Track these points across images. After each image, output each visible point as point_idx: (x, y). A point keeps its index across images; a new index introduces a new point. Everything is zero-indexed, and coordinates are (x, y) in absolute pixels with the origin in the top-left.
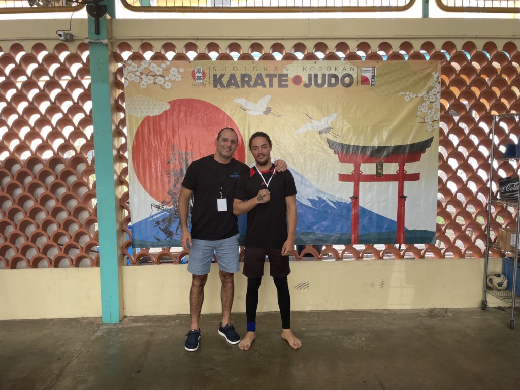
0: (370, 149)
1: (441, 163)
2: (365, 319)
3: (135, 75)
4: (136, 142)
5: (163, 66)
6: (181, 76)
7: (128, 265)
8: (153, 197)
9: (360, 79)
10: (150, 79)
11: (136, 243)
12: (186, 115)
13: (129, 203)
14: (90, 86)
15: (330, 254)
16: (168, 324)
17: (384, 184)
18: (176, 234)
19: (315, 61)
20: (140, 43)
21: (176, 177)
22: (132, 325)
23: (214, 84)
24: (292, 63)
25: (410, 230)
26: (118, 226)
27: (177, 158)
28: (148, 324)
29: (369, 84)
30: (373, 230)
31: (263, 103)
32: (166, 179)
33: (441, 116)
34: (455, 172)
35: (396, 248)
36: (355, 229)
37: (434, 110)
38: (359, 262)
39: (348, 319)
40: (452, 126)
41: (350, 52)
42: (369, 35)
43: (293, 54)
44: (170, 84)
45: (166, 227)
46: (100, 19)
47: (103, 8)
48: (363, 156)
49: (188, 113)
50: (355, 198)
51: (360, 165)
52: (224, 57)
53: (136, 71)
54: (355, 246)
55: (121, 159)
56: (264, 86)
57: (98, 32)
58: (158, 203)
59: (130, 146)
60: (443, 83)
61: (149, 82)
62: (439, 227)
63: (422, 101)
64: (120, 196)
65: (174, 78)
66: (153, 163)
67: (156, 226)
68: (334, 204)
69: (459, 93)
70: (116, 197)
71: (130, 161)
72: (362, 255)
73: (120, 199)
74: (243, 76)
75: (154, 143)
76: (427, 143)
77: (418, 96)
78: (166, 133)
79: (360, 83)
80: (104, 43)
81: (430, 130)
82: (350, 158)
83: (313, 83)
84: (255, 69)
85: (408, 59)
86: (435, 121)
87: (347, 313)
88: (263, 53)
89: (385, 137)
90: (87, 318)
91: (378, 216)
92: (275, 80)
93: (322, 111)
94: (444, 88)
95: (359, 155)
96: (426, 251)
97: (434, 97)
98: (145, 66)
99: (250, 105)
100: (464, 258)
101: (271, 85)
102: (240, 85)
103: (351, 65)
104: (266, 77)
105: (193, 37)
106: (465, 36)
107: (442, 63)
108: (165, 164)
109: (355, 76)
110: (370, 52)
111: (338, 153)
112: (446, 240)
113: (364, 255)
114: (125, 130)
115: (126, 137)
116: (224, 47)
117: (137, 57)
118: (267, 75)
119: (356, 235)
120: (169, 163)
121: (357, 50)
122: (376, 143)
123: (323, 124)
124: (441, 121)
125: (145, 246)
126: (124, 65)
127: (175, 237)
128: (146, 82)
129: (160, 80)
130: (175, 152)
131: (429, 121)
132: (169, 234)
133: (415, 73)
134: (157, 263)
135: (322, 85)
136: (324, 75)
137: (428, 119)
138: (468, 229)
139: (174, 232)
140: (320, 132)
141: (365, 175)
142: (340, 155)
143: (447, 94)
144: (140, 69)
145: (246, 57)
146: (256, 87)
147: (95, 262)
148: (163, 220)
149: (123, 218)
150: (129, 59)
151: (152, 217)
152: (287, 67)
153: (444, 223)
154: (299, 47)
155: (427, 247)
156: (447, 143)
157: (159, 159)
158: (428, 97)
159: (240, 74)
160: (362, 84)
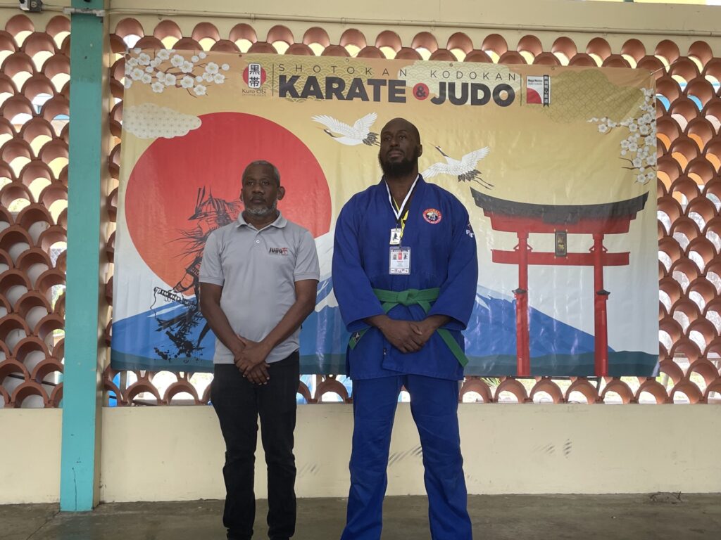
1: (662, 237)
3: (146, 72)
5: (195, 59)
6: (223, 77)
9: (525, 94)
10: (169, 80)
14: (67, 87)
16: (183, 512)
17: (570, 270)
18: (197, 349)
19: (450, 62)
20: (156, 21)
22: (116, 513)
23: (280, 92)
24: (413, 64)
25: (616, 351)
27: (209, 210)
28: (145, 512)
29: (539, 101)
30: (554, 350)
31: (364, 126)
33: (658, 159)
34: (685, 254)
36: (523, 349)
37: (647, 149)
38: (527, 405)
40: (676, 176)
41: (508, 51)
42: (539, 24)
43: (414, 50)
44: (205, 88)
45: (179, 333)
50: (522, 293)
51: (527, 236)
52: (298, 49)
53: (147, 66)
56: (365, 98)
58: (167, 288)
61: (168, 84)
62: (662, 347)
63: (626, 133)
65: (212, 80)
67: (160, 329)
69: (686, 123)
72: (532, 394)
74: (330, 81)
76: (639, 203)
77: (620, 126)
80: (98, 15)
81: (643, 181)
83: (447, 98)
84: (351, 70)
85: (603, 66)
86: (649, 166)
87: (506, 498)
88: (365, 46)
90: (29, 505)
91: (560, 323)
92: (384, 90)
93: (462, 143)
94: (661, 115)
96: (641, 389)
97: (647, 128)
98: (163, 58)
99: (340, 128)
100: (706, 403)
101: (377, 98)
102: (324, 94)
103: (510, 71)
104: (369, 84)
105: (249, 15)
106: (692, 32)
107: (657, 74)
108: (186, 219)
109: (516, 89)
110: (539, 52)
111: (490, 215)
112: (674, 370)
116: (298, 33)
117: (150, 44)
118: (370, 82)
119: (526, 359)
121: (519, 48)
122: (553, 200)
123: (464, 165)
124: (658, 169)
126: (127, 55)
127: (196, 353)
129: (187, 82)
130: (205, 199)
131: (639, 166)
132: (186, 347)
133: (615, 88)
134: (166, 403)
135: (462, 101)
136: (465, 86)
137: (638, 163)
139: (195, 343)
140: (461, 178)
141: (536, 254)
142: (495, 219)
143: (666, 123)
144: (153, 66)
146: (352, 99)
147: (52, 399)
150: (136, 46)
151: (154, 311)
152: (403, 70)
154: (424, 39)
158: (636, 127)
159: (325, 77)
160: (527, 103)
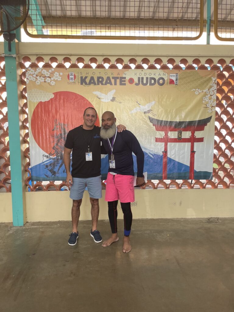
0: (174, 123)
1: (216, 132)
2: (170, 224)
3: (33, 77)
4: (34, 117)
5: (50, 71)
6: (61, 78)
7: (29, 191)
8: (44, 151)
9: (169, 81)
10: (42, 79)
11: (34, 178)
12: (64, 102)
13: (29, 154)
14: (5, 83)
15: (150, 186)
16: (53, 227)
17: (182, 144)
18: (58, 173)
19: (142, 69)
20: (36, 57)
21: (58, 139)
22: (31, 227)
23: (81, 83)
24: (128, 71)
25: (197, 171)
26: (22, 168)
27: (58, 127)
28: (41, 227)
29: (174, 83)
30: (176, 171)
31: (111, 95)
32: (52, 140)
33: (216, 104)
34: (225, 137)
35: (189, 182)
36: (165, 171)
37: (212, 100)
38: (167, 190)
39: (160, 224)
40: (223, 110)
41: (163, 65)
42: (174, 54)
43: (129, 65)
44: (54, 82)
45: (51, 169)
46: (12, 42)
47: (13, 35)
48: (170, 128)
49: (65, 100)
50: (165, 152)
51: (168, 133)
52: (87, 66)
53: (33, 74)
54: (164, 181)
55: (24, 127)
56: (111, 84)
57: (10, 50)
58: (47, 154)
59: (30, 120)
60: (218, 84)
61: (41, 81)
62: (214, 170)
63: (206, 94)
64: (24, 150)
65: (57, 79)
66: (44, 130)
67: (46, 168)
68: (153, 156)
69: (228, 90)
70: (21, 151)
71: (30, 129)
72: (169, 186)
73: (24, 152)
74: (99, 78)
75: (44, 118)
76: (208, 120)
77: (203, 92)
78: (52, 112)
79: (169, 83)
80: (14, 57)
81: (210, 112)
82: (163, 128)
83: (141, 83)
84: (106, 74)
85: (198, 69)
86: (213, 106)
87: (160, 220)
88: (111, 64)
89: (183, 116)
90: (4, 223)
91: (179, 163)
92: (118, 81)
93: (146, 100)
94: (219, 87)
95: (168, 127)
96: (206, 184)
97: (213, 92)
98: (39, 71)
99: (102, 96)
100: (229, 188)
101: (115, 84)
102: (97, 83)
103: (164, 72)
104: (112, 79)
105: (68, 54)
106: (231, 56)
107: (217, 72)
108: (51, 131)
109: (166, 79)
110: (175, 65)
111: (155, 125)
112: (218, 177)
113: (170, 186)
114: (27, 110)
115: (27, 114)
116: (87, 60)
117: (34, 66)
118: (113, 78)
119: (166, 174)
120: (53, 130)
121: (167, 63)
122: (178, 120)
123: (146, 108)
124: (216, 107)
125: (40, 180)
126: (26, 70)
127: (57, 175)
128: (39, 81)
129: (48, 80)
130: (57, 123)
131: (209, 106)
132: (54, 173)
133: (202, 78)
134: (46, 190)
135: (146, 84)
136: (147, 78)
137: (209, 105)
138: (231, 171)
139: (57, 172)
140: (145, 113)
141: (171, 139)
142: (157, 127)
143: (220, 91)
144: (36, 73)
145: (100, 67)
146: (106, 85)
147: (9, 189)
148: (50, 165)
149: (26, 163)
150: (29, 67)
151: (43, 162)
152: (125, 73)
153: (218, 168)
154: (133, 61)
155: (207, 181)
156: (220, 120)
157: (48, 127)
158: (209, 92)
159: (97, 76)
160: (170, 84)
